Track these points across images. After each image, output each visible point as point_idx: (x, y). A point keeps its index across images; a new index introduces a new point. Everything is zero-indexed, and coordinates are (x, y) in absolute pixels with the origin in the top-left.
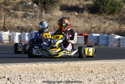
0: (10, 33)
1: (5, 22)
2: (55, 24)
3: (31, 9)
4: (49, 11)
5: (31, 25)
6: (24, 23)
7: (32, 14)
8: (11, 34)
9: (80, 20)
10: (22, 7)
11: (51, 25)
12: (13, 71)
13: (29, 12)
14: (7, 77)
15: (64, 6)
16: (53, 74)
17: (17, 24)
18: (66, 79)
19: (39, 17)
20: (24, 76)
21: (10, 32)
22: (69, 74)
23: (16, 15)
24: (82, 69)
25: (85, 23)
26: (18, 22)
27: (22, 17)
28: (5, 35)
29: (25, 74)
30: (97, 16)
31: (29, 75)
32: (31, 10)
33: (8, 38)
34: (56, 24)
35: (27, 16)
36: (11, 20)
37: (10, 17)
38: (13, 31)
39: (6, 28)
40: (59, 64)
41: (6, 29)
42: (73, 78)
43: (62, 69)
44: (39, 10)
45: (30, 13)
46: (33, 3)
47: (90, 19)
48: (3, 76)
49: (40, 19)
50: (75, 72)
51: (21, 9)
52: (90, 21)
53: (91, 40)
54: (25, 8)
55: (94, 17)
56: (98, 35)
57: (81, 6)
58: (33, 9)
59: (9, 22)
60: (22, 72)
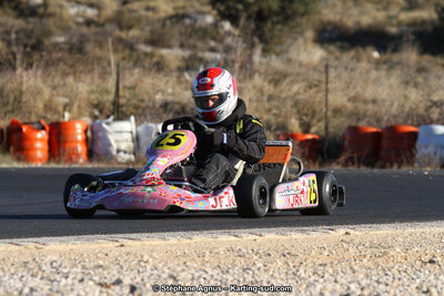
0: (138, 122)
1: (121, 86)
2: (298, 93)
3: (214, 39)
4: (276, 45)
6: (186, 89)
7: (216, 59)
8: (139, 129)
9: (388, 76)
10: (181, 34)
11: (284, 95)
12: (151, 260)
13: (203, 51)
14: (127, 281)
15: (330, 28)
16: (294, 270)
17: (163, 92)
18: (338, 286)
19: (241, 67)
20: (190, 276)
21: (136, 120)
22: (351, 268)
23: (158, 64)
24: (398, 250)
25: (406, 89)
26: (166, 88)
27: (180, 70)
28: (120, 132)
29: (193, 271)
31: (205, 276)
32: (213, 44)
33: (132, 145)
34: (301, 91)
35: (197, 64)
36: (141, 81)
37: (136, 71)
38: (149, 117)
39: (124, 109)
40: (314, 235)
41: (122, 112)
42: (364, 283)
43: (326, 253)
44: (240, 44)
45: (208, 55)
46: (218, 18)
47: (424, 74)
48: (114, 279)
50: (371, 264)
51: (175, 41)
52: (426, 79)
53: (426, 147)
54: (191, 36)
55: (439, 67)
57: (394, 26)
58: (221, 41)
59: (133, 88)
60: (181, 264)
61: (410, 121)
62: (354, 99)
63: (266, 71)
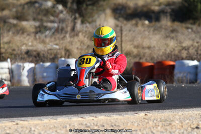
0: (12, 64)
3: (53, 15)
4: (89, 17)
5: (55, 46)
6: (40, 43)
7: (55, 27)
8: (13, 66)
9: (154, 34)
10: (33, 12)
12: (36, 130)
13: (47, 21)
15: (120, 7)
17: (26, 45)
21: (11, 61)
22: (152, 132)
23: (21, 29)
26: (28, 43)
28: (2, 68)
30: (190, 26)
32: (52, 18)
33: (9, 76)
36: (13, 38)
37: (11, 33)
38: (18, 60)
39: (4, 55)
41: (3, 57)
43: (136, 125)
45: (49, 25)
46: (55, 3)
47: (175, 33)
49: (73, 34)
50: (162, 130)
51: (30, 17)
52: (176, 36)
54: (39, 14)
56: (195, 63)
57: (156, 5)
58: (57, 16)
59: (9, 43)
60: (54, 131)
61: (170, 58)
62: (137, 47)
63: (86, 31)
